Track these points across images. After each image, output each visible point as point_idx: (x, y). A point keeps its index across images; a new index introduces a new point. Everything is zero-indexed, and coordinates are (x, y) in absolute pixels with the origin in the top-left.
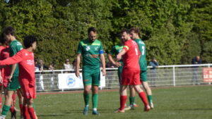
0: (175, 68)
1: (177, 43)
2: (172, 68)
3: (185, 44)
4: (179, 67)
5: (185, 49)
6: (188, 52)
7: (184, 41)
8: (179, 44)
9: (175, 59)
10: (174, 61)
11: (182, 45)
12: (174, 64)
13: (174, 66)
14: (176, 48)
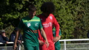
0: (67, 42)
1: (69, 11)
2: (63, 42)
3: (79, 13)
4: (72, 42)
5: (79, 19)
6: (82, 22)
7: (77, 9)
8: (72, 13)
9: (66, 31)
10: (65, 34)
11: (76, 13)
12: (65, 38)
13: (65, 40)
14: (68, 18)
